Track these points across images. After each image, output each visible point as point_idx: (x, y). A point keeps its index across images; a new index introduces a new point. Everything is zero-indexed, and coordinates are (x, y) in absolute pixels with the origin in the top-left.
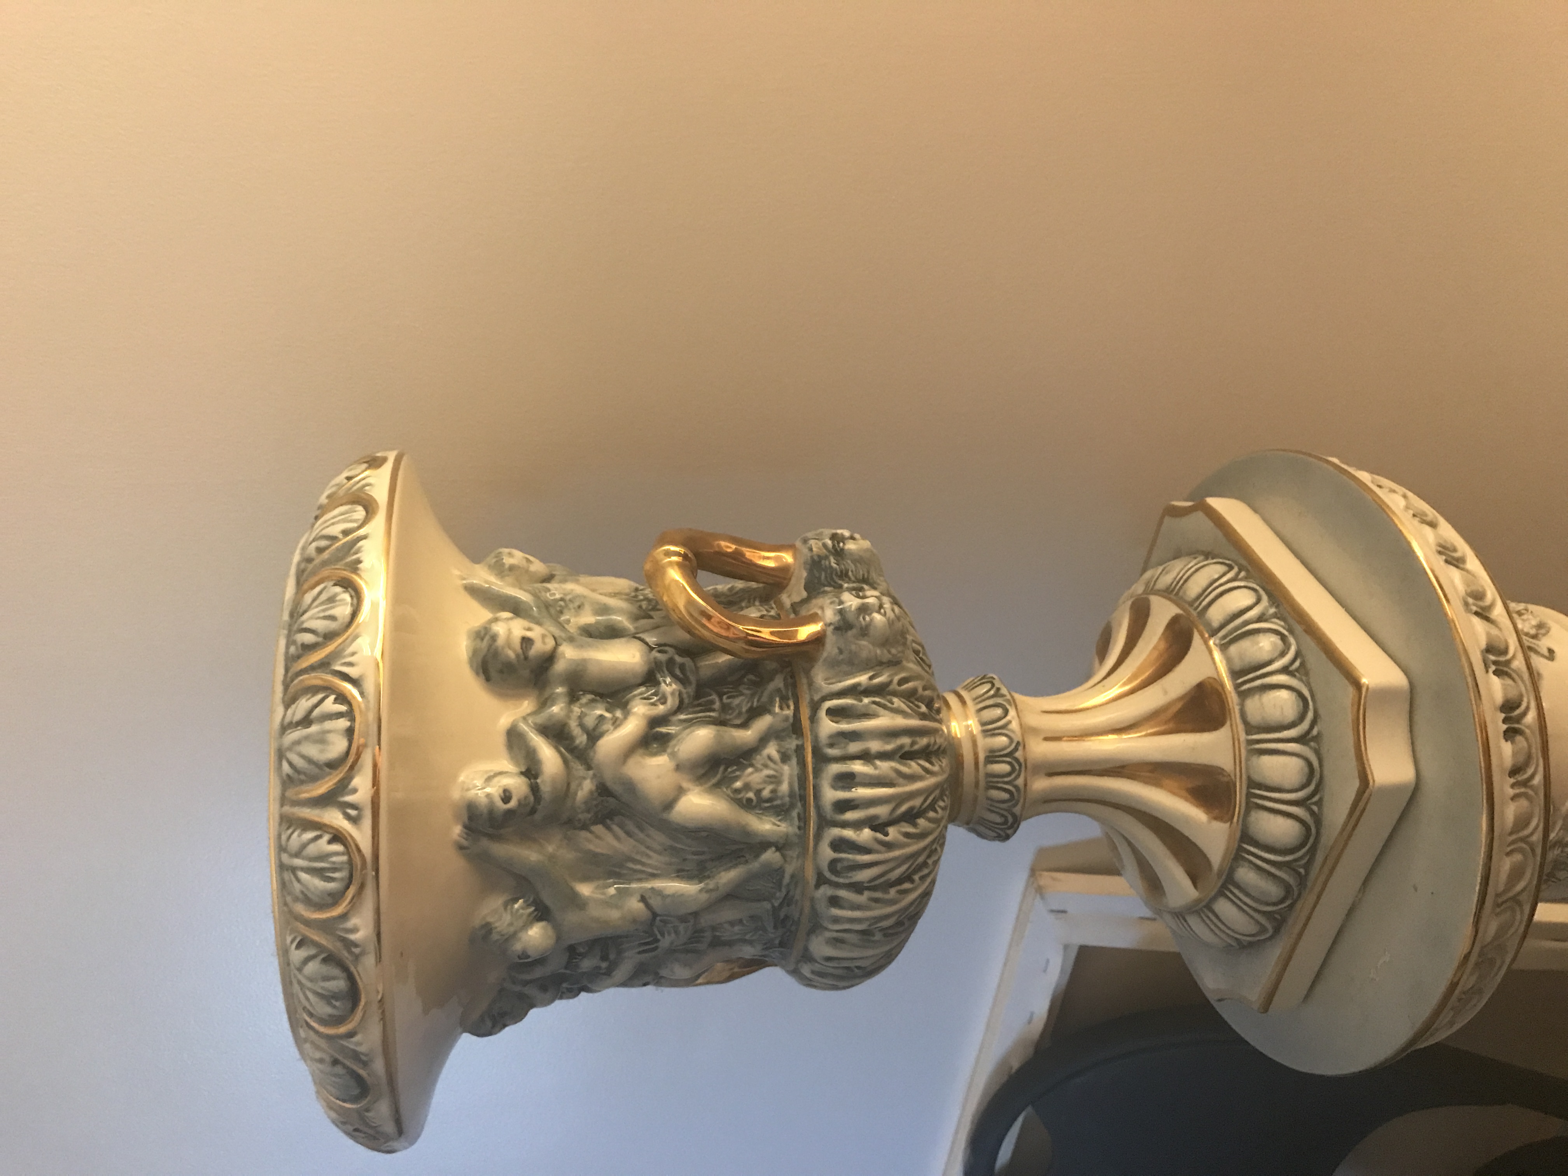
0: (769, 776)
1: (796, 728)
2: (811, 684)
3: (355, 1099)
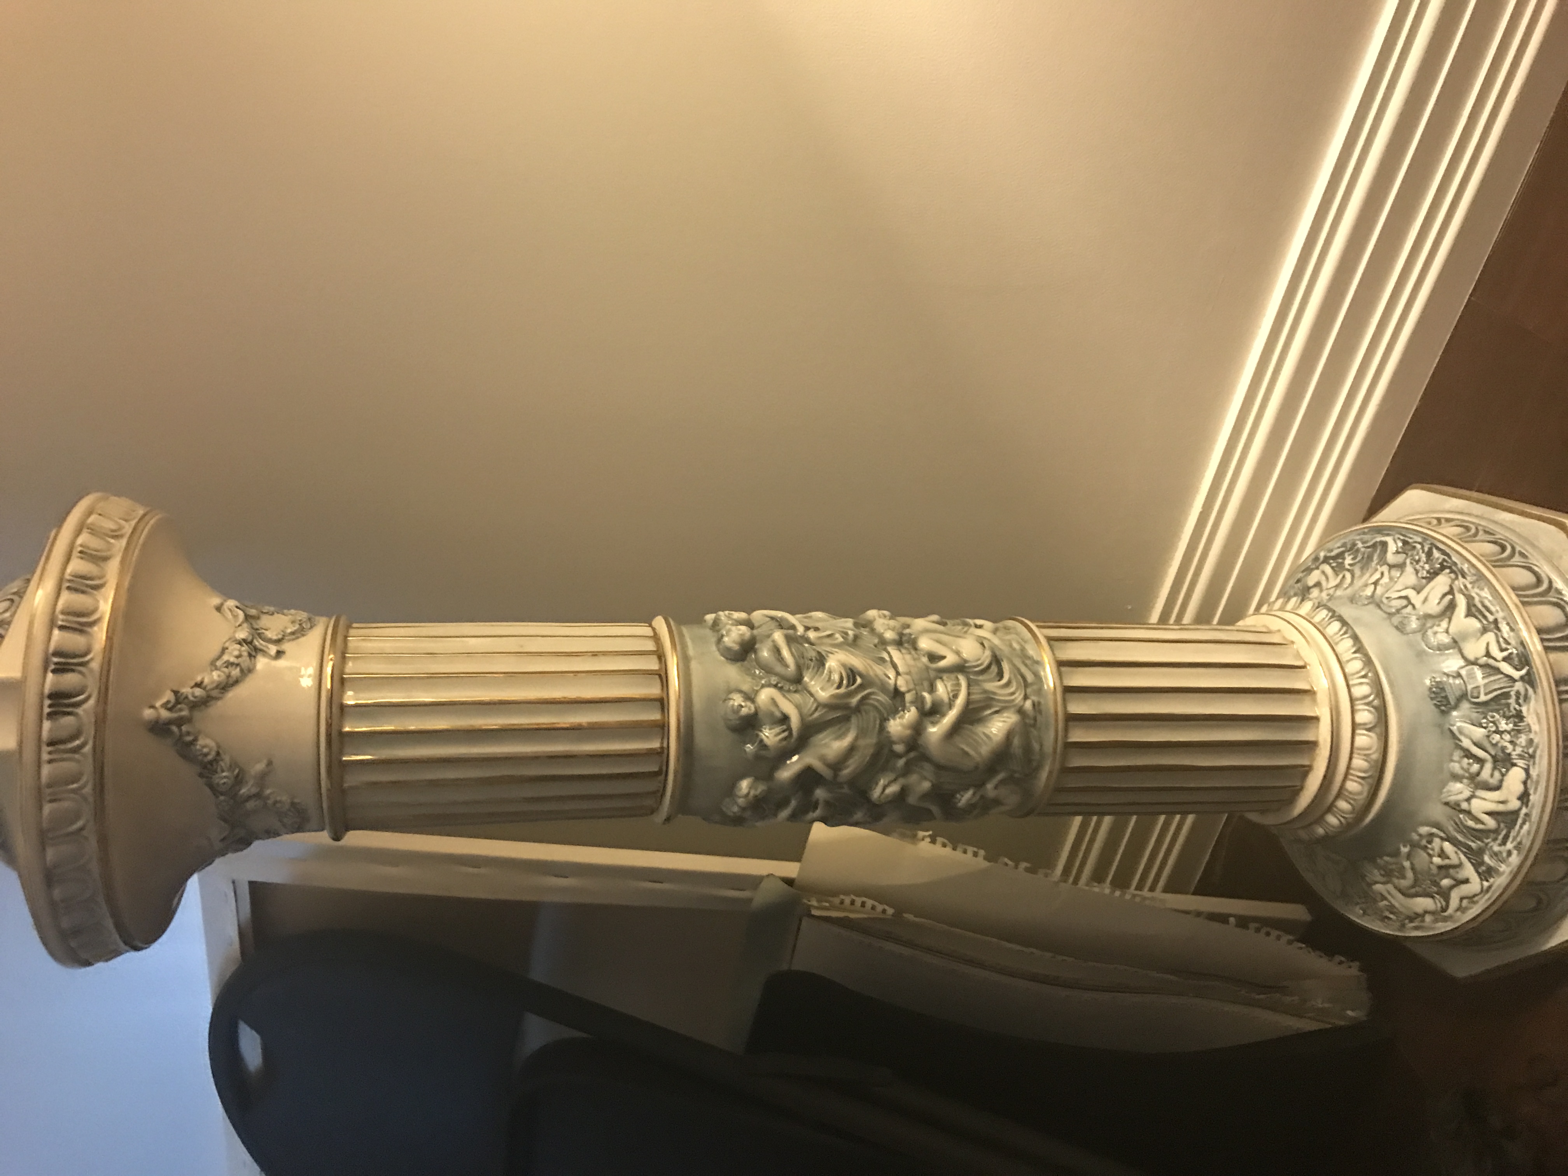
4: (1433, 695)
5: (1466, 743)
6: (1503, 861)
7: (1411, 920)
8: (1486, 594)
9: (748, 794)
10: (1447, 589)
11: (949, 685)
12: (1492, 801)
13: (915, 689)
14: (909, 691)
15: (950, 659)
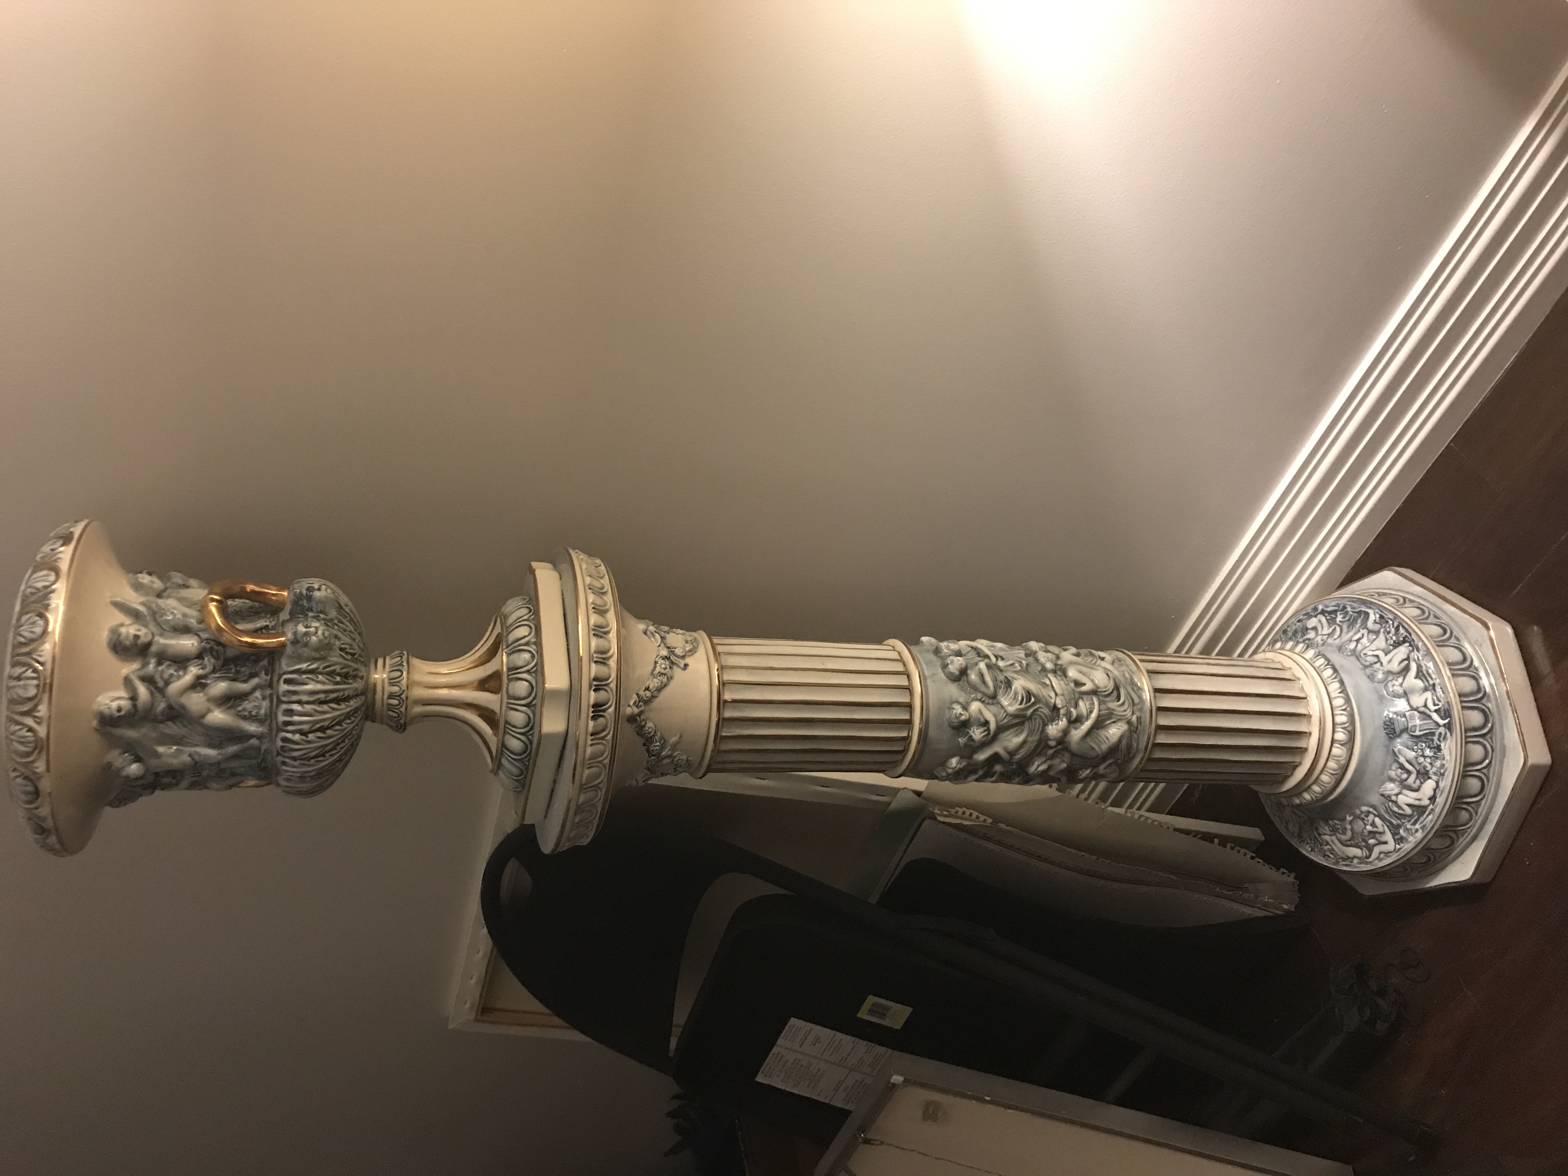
0: (255, 706)
1: (270, 685)
2: (280, 665)
3: (40, 834)
4: (1386, 727)
5: (1402, 760)
6: (1412, 835)
7: (1344, 859)
8: (1431, 665)
9: (956, 767)
10: (1405, 656)
11: (1088, 703)
12: (1412, 798)
13: (1066, 706)
14: (1063, 707)
15: (1088, 687)
